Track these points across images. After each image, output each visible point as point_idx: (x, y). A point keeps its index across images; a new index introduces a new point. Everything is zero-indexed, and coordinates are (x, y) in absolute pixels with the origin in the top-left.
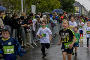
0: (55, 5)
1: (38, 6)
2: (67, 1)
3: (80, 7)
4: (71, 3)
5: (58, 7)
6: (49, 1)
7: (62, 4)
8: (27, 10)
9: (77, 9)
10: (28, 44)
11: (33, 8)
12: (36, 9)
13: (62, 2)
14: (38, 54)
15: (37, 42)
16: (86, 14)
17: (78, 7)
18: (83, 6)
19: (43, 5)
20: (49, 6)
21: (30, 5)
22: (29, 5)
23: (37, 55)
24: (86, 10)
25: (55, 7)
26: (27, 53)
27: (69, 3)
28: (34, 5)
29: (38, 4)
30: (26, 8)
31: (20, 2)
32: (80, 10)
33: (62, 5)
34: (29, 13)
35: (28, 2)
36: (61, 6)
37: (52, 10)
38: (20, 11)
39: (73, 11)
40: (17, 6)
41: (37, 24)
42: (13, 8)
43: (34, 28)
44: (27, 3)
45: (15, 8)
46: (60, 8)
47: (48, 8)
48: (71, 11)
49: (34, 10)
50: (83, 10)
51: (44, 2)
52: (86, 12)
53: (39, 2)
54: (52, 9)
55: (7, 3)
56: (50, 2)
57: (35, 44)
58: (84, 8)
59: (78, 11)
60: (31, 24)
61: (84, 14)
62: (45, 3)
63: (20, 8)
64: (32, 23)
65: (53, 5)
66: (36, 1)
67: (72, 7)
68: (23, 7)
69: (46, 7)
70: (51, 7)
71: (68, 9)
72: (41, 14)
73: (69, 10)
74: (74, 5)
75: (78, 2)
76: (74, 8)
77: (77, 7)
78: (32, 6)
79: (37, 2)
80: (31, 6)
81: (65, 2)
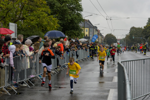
0: (49, 24)
1: (21, 25)
2: (70, 18)
3: (92, 29)
4: (76, 21)
5: (54, 28)
6: (39, 18)
7: (60, 22)
9: (87, 31)
10: (2, 88)
12: (18, 29)
13: (60, 20)
15: (16, 85)
16: (100, 41)
17: (88, 29)
18: (96, 27)
19: (30, 24)
20: (40, 25)
21: (7, 23)
22: (5, 22)
24: (101, 35)
25: (48, 28)
27: (72, 21)
28: (15, 22)
29: (20, 22)
32: (91, 33)
33: (60, 24)
35: (4, 18)
37: (45, 33)
39: (79, 35)
41: (17, 55)
43: (12, 62)
44: (2, 19)
46: (58, 30)
47: (37, 29)
48: (75, 34)
50: (96, 33)
51: (31, 18)
52: (100, 37)
53: (23, 19)
54: (45, 31)
56: (41, 18)
57: (14, 88)
58: (97, 30)
59: (87, 35)
60: (7, 55)
61: (97, 40)
62: (33, 20)
64: (8, 52)
65: (46, 23)
66: (17, 16)
67: (77, 28)
69: (35, 27)
70: (43, 27)
71: (71, 32)
72: (22, 38)
73: (73, 32)
74: (81, 25)
75: (89, 21)
76: (81, 30)
77: (85, 29)
78: (11, 24)
79: (19, 18)
80: (8, 25)
81: (66, 19)
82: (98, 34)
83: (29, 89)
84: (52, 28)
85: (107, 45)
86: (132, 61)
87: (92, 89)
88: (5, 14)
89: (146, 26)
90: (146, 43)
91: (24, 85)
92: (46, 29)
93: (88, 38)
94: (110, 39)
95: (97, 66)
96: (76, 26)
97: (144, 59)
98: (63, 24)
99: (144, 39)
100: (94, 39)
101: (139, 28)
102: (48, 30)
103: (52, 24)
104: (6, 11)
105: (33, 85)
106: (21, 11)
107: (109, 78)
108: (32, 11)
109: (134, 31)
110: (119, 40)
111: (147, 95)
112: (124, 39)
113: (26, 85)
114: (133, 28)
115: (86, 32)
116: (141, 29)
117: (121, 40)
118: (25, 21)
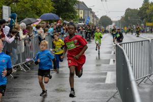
0: (43, 7)
1: (15, 8)
3: (86, 12)
4: (70, 3)
5: (49, 10)
9: (81, 13)
12: (12, 12)
14: (15, 89)
16: (95, 23)
17: (83, 11)
18: (91, 9)
19: (23, 7)
20: (34, 8)
23: (12, 91)
25: (42, 10)
28: (8, 5)
29: (14, 5)
32: (86, 15)
33: (54, 7)
37: (40, 16)
39: (74, 18)
46: (53, 13)
47: (31, 12)
48: (70, 17)
49: (8, 15)
50: (91, 16)
51: (25, 1)
52: (95, 19)
53: (17, 2)
54: (39, 13)
56: (35, 1)
58: (92, 12)
59: (81, 17)
60: (2, 39)
61: (92, 22)
62: (26, 3)
64: (3, 36)
65: (39, 6)
67: (73, 11)
70: (37, 10)
71: (65, 15)
73: (68, 15)
74: (75, 7)
75: (83, 3)
76: (76, 13)
77: (80, 11)
79: (13, 1)
80: (2, 8)
81: (60, 1)
82: (93, 16)
83: (24, 73)
84: (47, 11)
85: (102, 27)
86: (130, 43)
87: (90, 72)
89: (142, 7)
90: (142, 25)
92: (40, 11)
93: (83, 20)
94: (106, 21)
95: (93, 48)
97: (142, 41)
98: (57, 7)
99: (140, 21)
101: (134, 10)
102: (42, 13)
103: (46, 6)
105: (28, 69)
107: (106, 60)
109: (129, 12)
110: (114, 22)
111: (145, 77)
112: (119, 21)
114: (128, 9)
116: (137, 10)
117: (116, 22)
118: (19, 3)
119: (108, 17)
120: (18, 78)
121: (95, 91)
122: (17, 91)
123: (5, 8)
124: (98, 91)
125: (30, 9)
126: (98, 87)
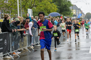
0: (51, 9)
1: (35, 10)
2: (64, 4)
3: (77, 10)
4: (68, 6)
6: (45, 5)
7: (58, 7)
8: (23, 14)
11: (30, 11)
12: (33, 12)
13: (58, 6)
14: (35, 57)
16: (83, 17)
17: (75, 10)
18: (80, 9)
19: (40, 9)
20: (46, 9)
21: (26, 9)
22: (25, 9)
24: (83, 14)
25: (51, 11)
26: (24, 57)
27: (65, 6)
28: (31, 8)
29: (34, 8)
30: (22, 12)
31: (16, 6)
32: (77, 13)
34: (25, 17)
35: (25, 6)
36: (57, 9)
37: (49, 14)
38: (16, 15)
39: (70, 14)
40: (13, 10)
42: (9, 12)
44: (23, 7)
45: (11, 12)
46: (57, 12)
48: (67, 14)
49: (31, 14)
51: (41, 5)
54: (49, 12)
55: (3, 7)
56: (46, 5)
58: (81, 11)
59: (74, 14)
60: (28, 28)
61: (81, 17)
62: (42, 7)
63: (16, 11)
65: (49, 8)
66: (32, 5)
68: (19, 11)
70: (48, 10)
71: (65, 13)
73: (66, 13)
74: (71, 8)
75: (75, 5)
76: (71, 11)
77: (74, 10)
79: (34, 6)
81: (62, 5)
82: (81, 13)
84: (54, 11)
85: (87, 20)
88: (25, 4)
91: (38, 46)
94: (89, 16)
96: (68, 9)
98: (60, 8)
100: (79, 16)
102: (51, 12)
103: (53, 8)
104: (25, 2)
106: (34, 2)
108: (41, 1)
113: (39, 46)
115: (74, 12)
118: (37, 7)
119: (90, 13)
120: (37, 51)
121: (83, 58)
122: (37, 59)
123: (29, 10)
124: (85, 58)
125: (44, 10)
126: (85, 55)
